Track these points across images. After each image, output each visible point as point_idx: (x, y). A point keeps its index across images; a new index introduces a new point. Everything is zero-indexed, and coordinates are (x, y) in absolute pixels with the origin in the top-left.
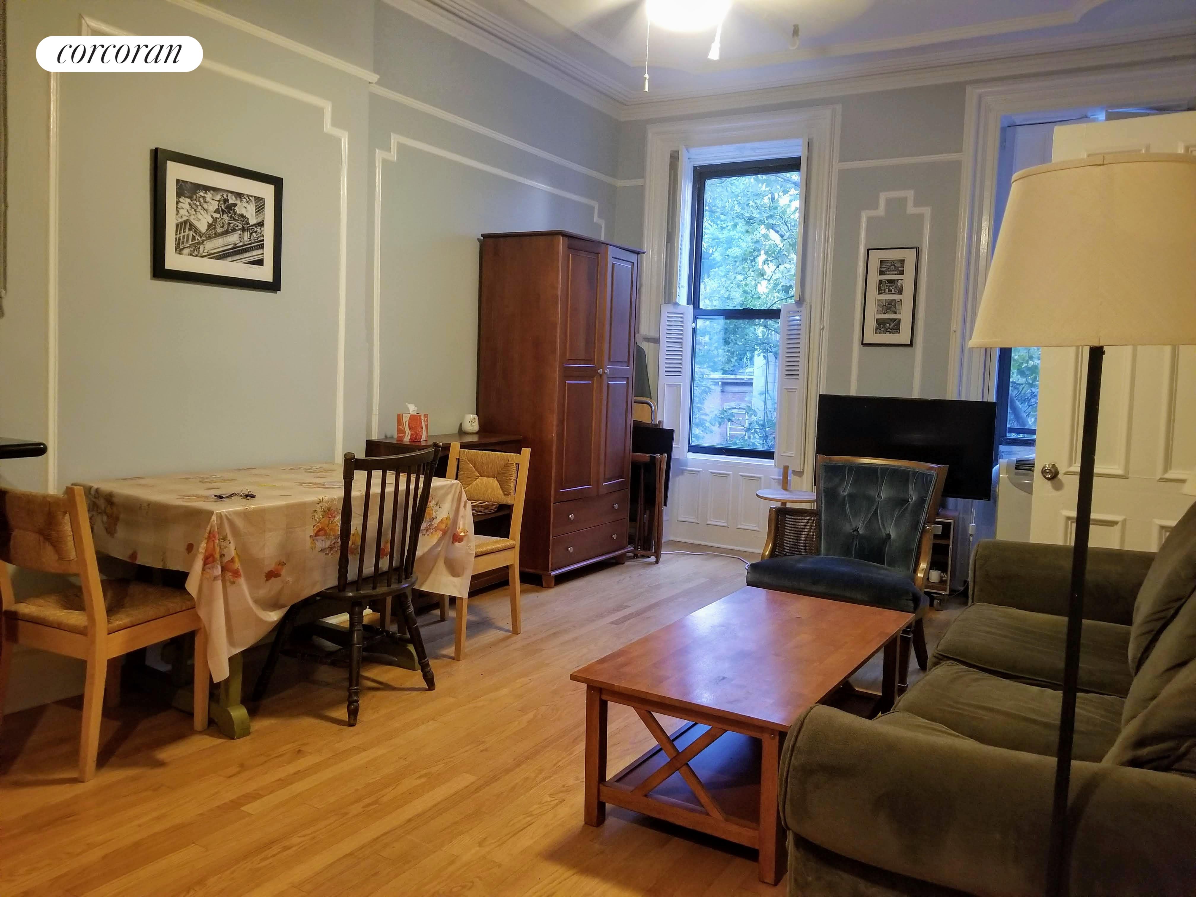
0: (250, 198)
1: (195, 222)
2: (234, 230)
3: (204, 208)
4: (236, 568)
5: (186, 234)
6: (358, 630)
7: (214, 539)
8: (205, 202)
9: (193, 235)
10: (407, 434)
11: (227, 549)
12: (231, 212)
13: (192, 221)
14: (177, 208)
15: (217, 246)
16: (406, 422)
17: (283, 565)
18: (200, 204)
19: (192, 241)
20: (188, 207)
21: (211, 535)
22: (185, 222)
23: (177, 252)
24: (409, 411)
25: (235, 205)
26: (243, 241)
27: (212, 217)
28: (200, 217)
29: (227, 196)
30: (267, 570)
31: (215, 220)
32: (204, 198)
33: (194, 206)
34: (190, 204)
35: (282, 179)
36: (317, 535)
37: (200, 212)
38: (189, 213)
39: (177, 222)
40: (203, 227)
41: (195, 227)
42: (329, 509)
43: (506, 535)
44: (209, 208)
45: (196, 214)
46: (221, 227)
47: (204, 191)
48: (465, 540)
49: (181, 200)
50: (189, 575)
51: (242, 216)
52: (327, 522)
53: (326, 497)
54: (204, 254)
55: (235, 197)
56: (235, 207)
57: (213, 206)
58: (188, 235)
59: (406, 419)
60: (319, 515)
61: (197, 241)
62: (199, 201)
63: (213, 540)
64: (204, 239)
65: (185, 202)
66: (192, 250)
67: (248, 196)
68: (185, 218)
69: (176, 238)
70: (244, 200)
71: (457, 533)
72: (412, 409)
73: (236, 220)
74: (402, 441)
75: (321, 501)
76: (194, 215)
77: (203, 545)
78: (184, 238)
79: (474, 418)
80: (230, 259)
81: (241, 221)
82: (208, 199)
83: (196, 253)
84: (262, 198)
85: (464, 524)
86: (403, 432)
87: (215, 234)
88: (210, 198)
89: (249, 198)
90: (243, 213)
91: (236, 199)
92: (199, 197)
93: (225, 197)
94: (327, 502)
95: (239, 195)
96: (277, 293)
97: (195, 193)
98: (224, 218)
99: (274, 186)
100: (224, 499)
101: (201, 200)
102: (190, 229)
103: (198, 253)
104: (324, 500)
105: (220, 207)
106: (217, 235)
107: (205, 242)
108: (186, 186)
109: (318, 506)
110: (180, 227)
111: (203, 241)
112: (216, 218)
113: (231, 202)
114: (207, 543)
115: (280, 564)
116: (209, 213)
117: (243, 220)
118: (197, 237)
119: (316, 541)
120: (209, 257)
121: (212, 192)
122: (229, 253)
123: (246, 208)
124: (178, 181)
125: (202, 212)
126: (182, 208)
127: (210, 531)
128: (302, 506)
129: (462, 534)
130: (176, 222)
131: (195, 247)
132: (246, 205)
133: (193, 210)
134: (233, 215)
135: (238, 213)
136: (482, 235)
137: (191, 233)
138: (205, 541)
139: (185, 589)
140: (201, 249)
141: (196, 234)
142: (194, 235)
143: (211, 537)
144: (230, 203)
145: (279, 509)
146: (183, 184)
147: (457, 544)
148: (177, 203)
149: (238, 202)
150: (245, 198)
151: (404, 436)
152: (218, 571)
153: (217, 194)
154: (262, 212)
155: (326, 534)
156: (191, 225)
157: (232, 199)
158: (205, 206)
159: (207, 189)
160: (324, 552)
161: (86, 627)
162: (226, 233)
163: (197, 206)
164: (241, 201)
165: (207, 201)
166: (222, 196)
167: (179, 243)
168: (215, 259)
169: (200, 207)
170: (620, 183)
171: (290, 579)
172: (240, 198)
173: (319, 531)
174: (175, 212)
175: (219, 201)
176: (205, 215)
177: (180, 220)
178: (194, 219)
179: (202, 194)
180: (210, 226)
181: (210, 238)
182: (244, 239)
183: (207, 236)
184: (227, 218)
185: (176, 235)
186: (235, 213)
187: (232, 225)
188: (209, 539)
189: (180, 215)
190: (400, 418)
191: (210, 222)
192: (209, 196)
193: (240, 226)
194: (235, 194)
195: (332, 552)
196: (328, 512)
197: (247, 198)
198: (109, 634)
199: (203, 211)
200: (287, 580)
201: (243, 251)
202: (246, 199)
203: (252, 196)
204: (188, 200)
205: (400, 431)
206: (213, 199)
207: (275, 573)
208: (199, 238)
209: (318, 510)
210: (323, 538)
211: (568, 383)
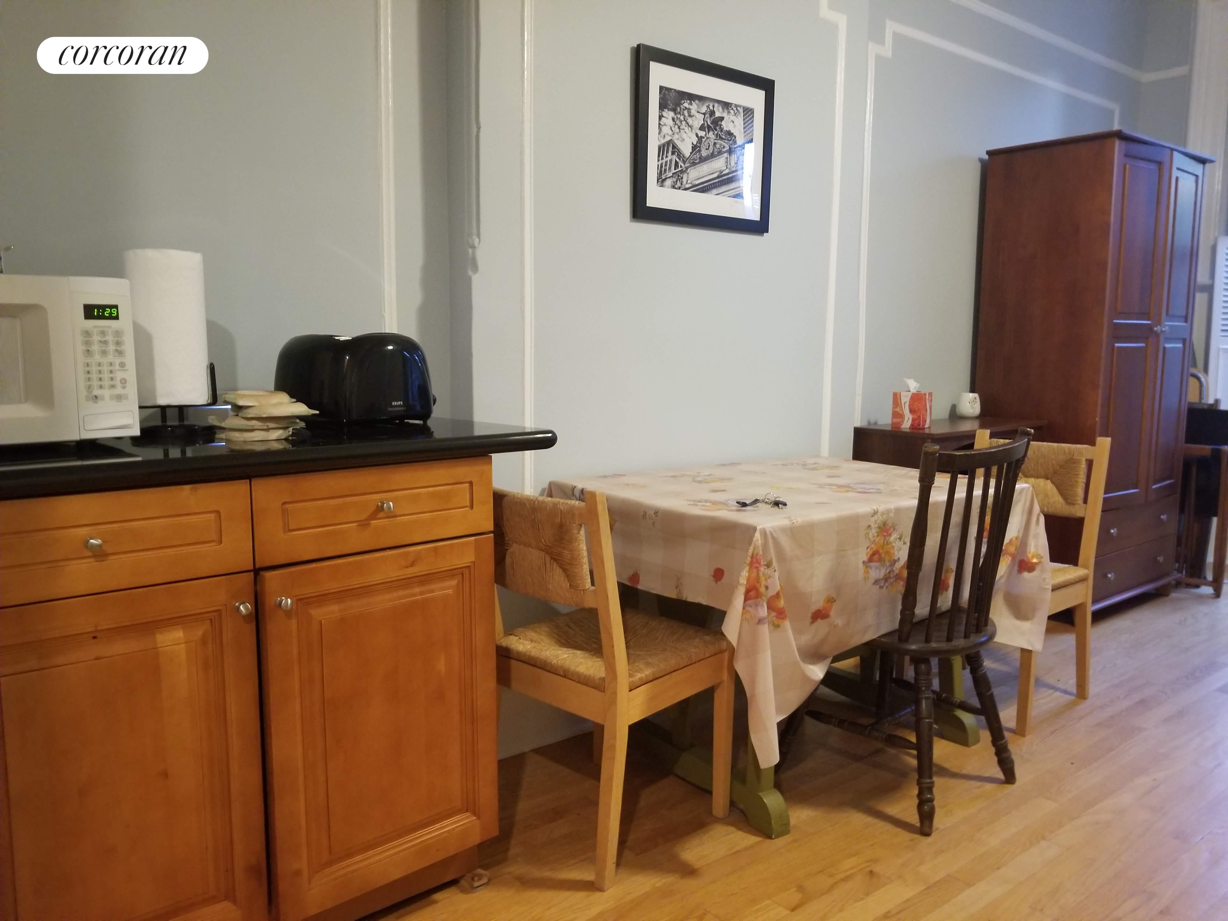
0: (739, 108)
1: (678, 143)
2: (720, 153)
3: (688, 124)
4: (782, 606)
5: (668, 159)
6: (926, 698)
7: (757, 565)
8: (690, 116)
9: (676, 160)
10: (906, 419)
11: (771, 579)
12: (717, 128)
13: (676, 142)
14: (659, 124)
15: (702, 174)
16: (905, 403)
17: (832, 602)
18: (684, 119)
19: (675, 169)
20: (671, 123)
21: (754, 560)
22: (669, 143)
23: (659, 183)
24: (909, 388)
25: (722, 119)
26: (729, 167)
27: (697, 135)
28: (684, 136)
29: (713, 107)
30: (814, 608)
31: (700, 139)
32: (689, 110)
33: (678, 122)
34: (673, 119)
35: (774, 81)
36: (871, 560)
37: (683, 129)
38: (672, 130)
39: (660, 143)
40: (686, 150)
41: (678, 150)
42: (885, 524)
43: (1074, 561)
44: (694, 124)
45: (680, 131)
46: (707, 149)
47: (688, 102)
48: (1038, 569)
49: (664, 114)
50: (727, 615)
51: (730, 134)
52: (882, 542)
53: (882, 508)
54: (688, 186)
55: (722, 108)
56: (722, 122)
57: (698, 121)
58: (671, 161)
59: (905, 399)
60: (874, 532)
61: (680, 169)
62: (683, 114)
63: (757, 568)
64: (687, 165)
65: (669, 115)
66: (675, 180)
67: (736, 106)
68: (668, 138)
69: (658, 165)
70: (732, 111)
71: (1028, 557)
72: (913, 386)
73: (723, 139)
74: (899, 428)
75: (875, 513)
76: (677, 133)
77: (745, 574)
78: (666, 165)
79: (975, 398)
80: (715, 191)
81: (728, 140)
82: (693, 112)
83: (679, 184)
84: (751, 109)
85: (1036, 546)
86: (901, 416)
87: (700, 158)
88: (695, 110)
89: (737, 109)
90: (730, 129)
91: (723, 111)
92: (683, 109)
93: (711, 108)
94: (883, 514)
95: (726, 105)
96: (763, 236)
97: (679, 104)
98: (710, 136)
99: (764, 92)
100: (748, 508)
101: (686, 112)
102: (673, 153)
103: (681, 184)
104: (879, 511)
105: (705, 122)
106: (703, 160)
107: (689, 170)
108: (669, 95)
109: (873, 519)
110: (662, 149)
111: (687, 168)
112: (701, 137)
113: (717, 114)
114: (749, 572)
115: (829, 601)
116: (693, 131)
117: (729, 139)
118: (681, 163)
119: (869, 569)
120: (695, 188)
121: (697, 102)
122: (714, 183)
123: (733, 122)
124: (661, 88)
125: (686, 129)
126: (665, 125)
127: (752, 555)
128: (855, 519)
129: (1035, 560)
130: (658, 143)
131: (678, 176)
132: (733, 118)
133: (676, 127)
134: (720, 133)
135: (725, 129)
136: (989, 153)
137: (675, 157)
138: (747, 568)
139: (722, 634)
140: (684, 180)
141: (680, 159)
142: (678, 160)
143: (754, 563)
144: (716, 116)
145: (828, 524)
146: (666, 92)
147: (1026, 574)
148: (661, 117)
149: (725, 115)
150: (732, 109)
151: (903, 421)
152: (763, 611)
153: (703, 105)
154: (751, 127)
155: (881, 560)
156: (674, 147)
157: (718, 110)
158: (690, 121)
159: (692, 97)
160: (878, 585)
161: (603, 680)
162: (712, 156)
163: (681, 122)
164: (729, 112)
165: (692, 114)
166: (708, 107)
167: (661, 172)
168: (700, 192)
169: (684, 123)
170: (1147, 77)
171: (839, 622)
172: (728, 109)
173: (874, 554)
174: (657, 131)
175: (704, 114)
176: (690, 134)
177: (663, 141)
178: (677, 139)
179: (686, 105)
180: (694, 148)
181: (694, 164)
182: (730, 164)
183: (692, 161)
184: (713, 136)
185: (658, 161)
186: (722, 130)
187: (718, 146)
188: (751, 565)
189: (662, 134)
190: (896, 398)
191: (695, 143)
192: (694, 107)
193: (727, 148)
194: (722, 104)
195: (887, 584)
196: (885, 529)
197: (735, 109)
198: (630, 691)
199: (687, 127)
200: (836, 623)
201: (729, 180)
202: (734, 111)
203: (740, 106)
204: (672, 114)
205: (898, 414)
206: (698, 112)
207: (823, 612)
208: (683, 165)
209: (873, 526)
210: (878, 564)
211: (1119, 348)
